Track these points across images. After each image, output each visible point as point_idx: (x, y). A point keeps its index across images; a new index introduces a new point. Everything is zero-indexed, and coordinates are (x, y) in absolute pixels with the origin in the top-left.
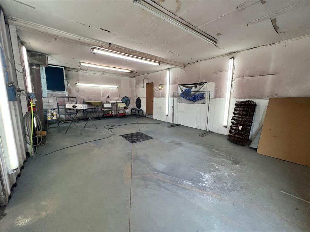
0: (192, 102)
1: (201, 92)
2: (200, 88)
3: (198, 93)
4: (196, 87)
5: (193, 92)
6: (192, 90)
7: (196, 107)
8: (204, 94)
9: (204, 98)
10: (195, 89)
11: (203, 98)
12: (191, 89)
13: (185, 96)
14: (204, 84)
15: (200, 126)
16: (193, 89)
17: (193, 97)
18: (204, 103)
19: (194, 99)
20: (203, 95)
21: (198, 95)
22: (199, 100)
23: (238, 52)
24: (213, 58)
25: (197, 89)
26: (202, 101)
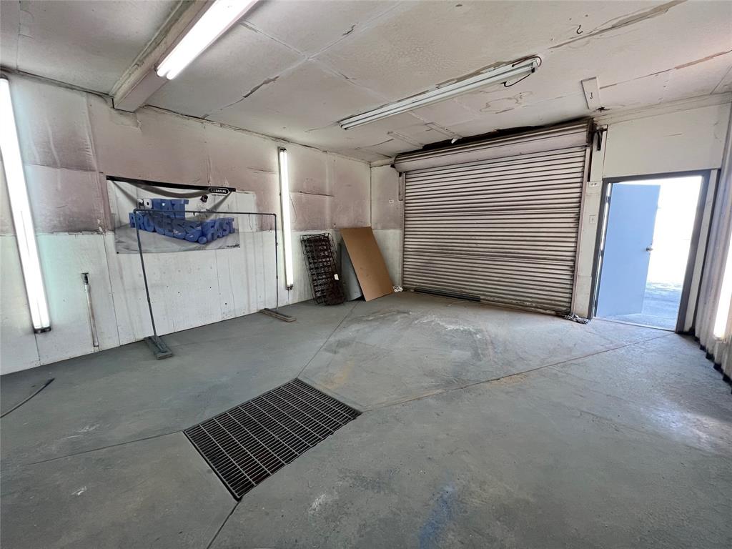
0: (196, 245)
1: (222, 216)
2: (217, 202)
3: (213, 217)
4: (206, 198)
5: (194, 212)
6: (187, 207)
7: (211, 259)
8: (233, 220)
9: (234, 232)
10: (201, 203)
11: (230, 233)
12: (187, 202)
13: (160, 226)
14: (227, 192)
15: (234, 310)
16: (194, 204)
17: (199, 228)
18: (237, 246)
19: (203, 234)
20: (229, 222)
21: (214, 222)
22: (218, 237)
23: (289, 142)
24: (243, 130)
25: (208, 205)
26: (230, 240)
